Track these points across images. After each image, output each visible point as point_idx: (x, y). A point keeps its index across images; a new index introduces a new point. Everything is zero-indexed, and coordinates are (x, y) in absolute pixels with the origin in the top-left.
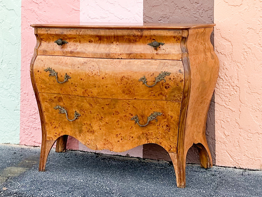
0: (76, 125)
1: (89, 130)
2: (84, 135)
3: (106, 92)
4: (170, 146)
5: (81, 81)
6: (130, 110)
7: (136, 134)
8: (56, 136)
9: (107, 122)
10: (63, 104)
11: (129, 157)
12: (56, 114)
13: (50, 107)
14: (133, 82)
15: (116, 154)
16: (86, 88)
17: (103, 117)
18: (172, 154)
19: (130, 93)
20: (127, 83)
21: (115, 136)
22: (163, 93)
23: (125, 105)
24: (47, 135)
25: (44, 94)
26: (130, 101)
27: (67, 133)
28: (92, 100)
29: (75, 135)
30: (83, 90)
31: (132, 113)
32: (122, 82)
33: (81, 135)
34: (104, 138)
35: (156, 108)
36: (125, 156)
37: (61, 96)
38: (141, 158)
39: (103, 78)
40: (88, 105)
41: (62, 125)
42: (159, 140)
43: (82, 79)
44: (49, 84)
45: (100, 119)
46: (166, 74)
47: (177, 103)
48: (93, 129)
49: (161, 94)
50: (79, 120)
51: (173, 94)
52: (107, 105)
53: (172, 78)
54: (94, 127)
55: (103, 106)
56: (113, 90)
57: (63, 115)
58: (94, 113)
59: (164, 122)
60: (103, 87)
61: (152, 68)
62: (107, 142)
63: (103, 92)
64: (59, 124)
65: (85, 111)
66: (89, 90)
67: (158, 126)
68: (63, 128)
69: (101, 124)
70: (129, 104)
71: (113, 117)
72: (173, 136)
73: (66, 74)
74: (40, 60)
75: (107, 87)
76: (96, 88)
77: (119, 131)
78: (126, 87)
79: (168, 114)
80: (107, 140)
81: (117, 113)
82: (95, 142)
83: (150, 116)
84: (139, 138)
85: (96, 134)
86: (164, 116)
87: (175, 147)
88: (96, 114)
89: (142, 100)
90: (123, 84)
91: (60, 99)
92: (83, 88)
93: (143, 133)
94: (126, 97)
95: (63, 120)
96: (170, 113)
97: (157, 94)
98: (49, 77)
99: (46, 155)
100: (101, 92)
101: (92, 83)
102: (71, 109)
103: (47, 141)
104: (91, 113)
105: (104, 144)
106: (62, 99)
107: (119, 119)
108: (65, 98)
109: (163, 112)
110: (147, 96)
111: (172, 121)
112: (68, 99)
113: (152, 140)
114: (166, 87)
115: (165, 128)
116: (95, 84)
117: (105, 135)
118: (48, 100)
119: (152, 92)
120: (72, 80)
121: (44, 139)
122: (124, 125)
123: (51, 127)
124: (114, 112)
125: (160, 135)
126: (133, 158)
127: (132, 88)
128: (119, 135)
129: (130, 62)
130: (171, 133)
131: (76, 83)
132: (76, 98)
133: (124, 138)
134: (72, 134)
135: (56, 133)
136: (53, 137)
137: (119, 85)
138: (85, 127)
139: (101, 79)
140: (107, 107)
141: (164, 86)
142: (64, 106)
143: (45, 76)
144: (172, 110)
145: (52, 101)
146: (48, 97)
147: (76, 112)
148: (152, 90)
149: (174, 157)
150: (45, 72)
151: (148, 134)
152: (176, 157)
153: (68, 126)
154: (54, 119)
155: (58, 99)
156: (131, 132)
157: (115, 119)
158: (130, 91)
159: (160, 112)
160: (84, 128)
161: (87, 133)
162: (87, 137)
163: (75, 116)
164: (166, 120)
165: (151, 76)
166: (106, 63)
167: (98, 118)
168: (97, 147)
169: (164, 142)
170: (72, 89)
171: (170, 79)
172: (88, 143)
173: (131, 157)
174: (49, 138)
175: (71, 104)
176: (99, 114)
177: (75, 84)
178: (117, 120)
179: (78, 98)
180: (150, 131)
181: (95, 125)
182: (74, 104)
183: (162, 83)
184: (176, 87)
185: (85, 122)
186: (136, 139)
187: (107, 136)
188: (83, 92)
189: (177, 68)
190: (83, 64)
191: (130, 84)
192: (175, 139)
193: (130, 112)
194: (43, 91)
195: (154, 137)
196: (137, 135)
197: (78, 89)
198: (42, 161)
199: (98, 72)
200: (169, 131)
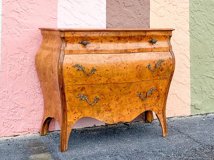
0: (95, 107)
1: (107, 109)
2: (102, 114)
3: (126, 78)
4: (159, 110)
5: (107, 72)
6: (138, 89)
7: (139, 105)
8: (75, 120)
9: (122, 101)
10: (85, 92)
11: (95, 127)
12: (77, 101)
13: (73, 96)
14: (143, 69)
15: (86, 127)
16: (110, 77)
17: (120, 98)
18: (159, 115)
19: (140, 77)
20: (140, 70)
21: (127, 110)
22: (159, 74)
23: (135, 86)
24: (68, 120)
25: (69, 86)
26: (139, 82)
27: (85, 115)
28: (113, 85)
29: (94, 116)
30: (107, 79)
31: (138, 91)
32: (137, 69)
33: (100, 114)
34: (119, 113)
35: (153, 85)
36: (93, 127)
37: (85, 86)
38: (104, 126)
39: (125, 68)
40: (109, 90)
41: (82, 110)
42: (152, 107)
43: (107, 70)
44: (76, 78)
45: (117, 99)
46: (162, 61)
47: (166, 80)
48: (110, 108)
49: (158, 75)
50: (98, 103)
51: (165, 74)
52: (124, 88)
53: (165, 64)
54: (111, 106)
55: (121, 89)
56: (131, 76)
57: (83, 102)
58: (113, 96)
59: (156, 94)
60: (124, 75)
61: (154, 58)
62: (121, 116)
63: (123, 78)
64: (79, 109)
65: (105, 95)
66: (112, 78)
67: (152, 98)
68: (82, 113)
69: (117, 103)
70: (138, 85)
71: (126, 96)
72: (161, 103)
73: (93, 68)
74: (68, 59)
75: (126, 74)
76: (119, 76)
77: (129, 105)
78: (139, 73)
79: (159, 88)
80: (121, 114)
81: (130, 92)
82: (112, 117)
83: (148, 91)
84: (140, 108)
85: (113, 111)
86: (157, 90)
87: (162, 110)
88: (114, 96)
89: (146, 81)
90: (137, 71)
91: (83, 89)
92: (107, 77)
93: (143, 105)
94: (138, 80)
95: (83, 105)
96: (161, 87)
97: (155, 76)
98: (76, 72)
99: (67, 137)
100: (122, 78)
101: (116, 72)
102: (92, 95)
103: (68, 126)
104: (110, 96)
105: (119, 117)
106: (85, 89)
107: (130, 97)
108: (88, 88)
109: (156, 88)
110: (149, 78)
111: (161, 92)
112: (91, 88)
113: (147, 108)
114: (161, 70)
115: (156, 98)
116: (118, 73)
117: (120, 111)
118: (72, 91)
119: (153, 74)
120: (98, 72)
121: (65, 125)
122: (133, 101)
123: (71, 113)
124: (128, 92)
125: (153, 104)
126: (98, 127)
127: (142, 73)
128: (129, 109)
129: (140, 55)
130: (160, 101)
131: (102, 74)
132: (98, 86)
133: (132, 110)
134: (90, 115)
135: (75, 118)
136: (73, 121)
137: (135, 72)
138: (103, 107)
139: (124, 69)
140: (124, 89)
141: (160, 69)
142: (86, 94)
143: (73, 71)
144: (163, 85)
145: (75, 92)
146: (73, 89)
147: (96, 97)
148: (153, 73)
149: (161, 117)
150: (73, 68)
151: (146, 104)
152: (162, 117)
153: (87, 109)
154: (75, 106)
155: (81, 89)
156: (136, 105)
157: (128, 98)
158: (141, 75)
159: (155, 87)
160: (102, 109)
161: (105, 112)
162: (105, 115)
163: (96, 101)
164: (157, 92)
165: (153, 63)
166: (126, 57)
167: (115, 99)
168: (114, 121)
169: (155, 108)
170: (97, 78)
171: (164, 64)
172: (106, 119)
173: (97, 126)
174: (70, 122)
175: (92, 91)
176: (116, 96)
177: (100, 75)
178: (129, 98)
179: (101, 86)
180: (147, 102)
181: (112, 105)
182: (95, 91)
183: (159, 68)
184: (168, 69)
185: (104, 104)
186: (139, 110)
187: (121, 112)
188: (106, 81)
189: (168, 56)
190: (108, 58)
191: (141, 70)
192: (162, 105)
193: (137, 90)
194: (69, 84)
195: (149, 106)
196: (139, 107)
197: (102, 79)
198: (64, 143)
199: (121, 64)
200: (159, 100)
